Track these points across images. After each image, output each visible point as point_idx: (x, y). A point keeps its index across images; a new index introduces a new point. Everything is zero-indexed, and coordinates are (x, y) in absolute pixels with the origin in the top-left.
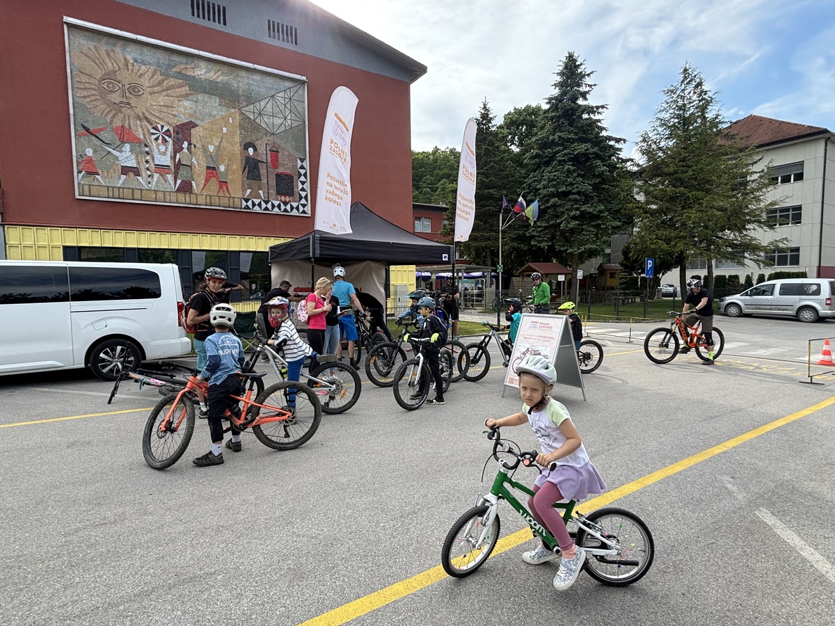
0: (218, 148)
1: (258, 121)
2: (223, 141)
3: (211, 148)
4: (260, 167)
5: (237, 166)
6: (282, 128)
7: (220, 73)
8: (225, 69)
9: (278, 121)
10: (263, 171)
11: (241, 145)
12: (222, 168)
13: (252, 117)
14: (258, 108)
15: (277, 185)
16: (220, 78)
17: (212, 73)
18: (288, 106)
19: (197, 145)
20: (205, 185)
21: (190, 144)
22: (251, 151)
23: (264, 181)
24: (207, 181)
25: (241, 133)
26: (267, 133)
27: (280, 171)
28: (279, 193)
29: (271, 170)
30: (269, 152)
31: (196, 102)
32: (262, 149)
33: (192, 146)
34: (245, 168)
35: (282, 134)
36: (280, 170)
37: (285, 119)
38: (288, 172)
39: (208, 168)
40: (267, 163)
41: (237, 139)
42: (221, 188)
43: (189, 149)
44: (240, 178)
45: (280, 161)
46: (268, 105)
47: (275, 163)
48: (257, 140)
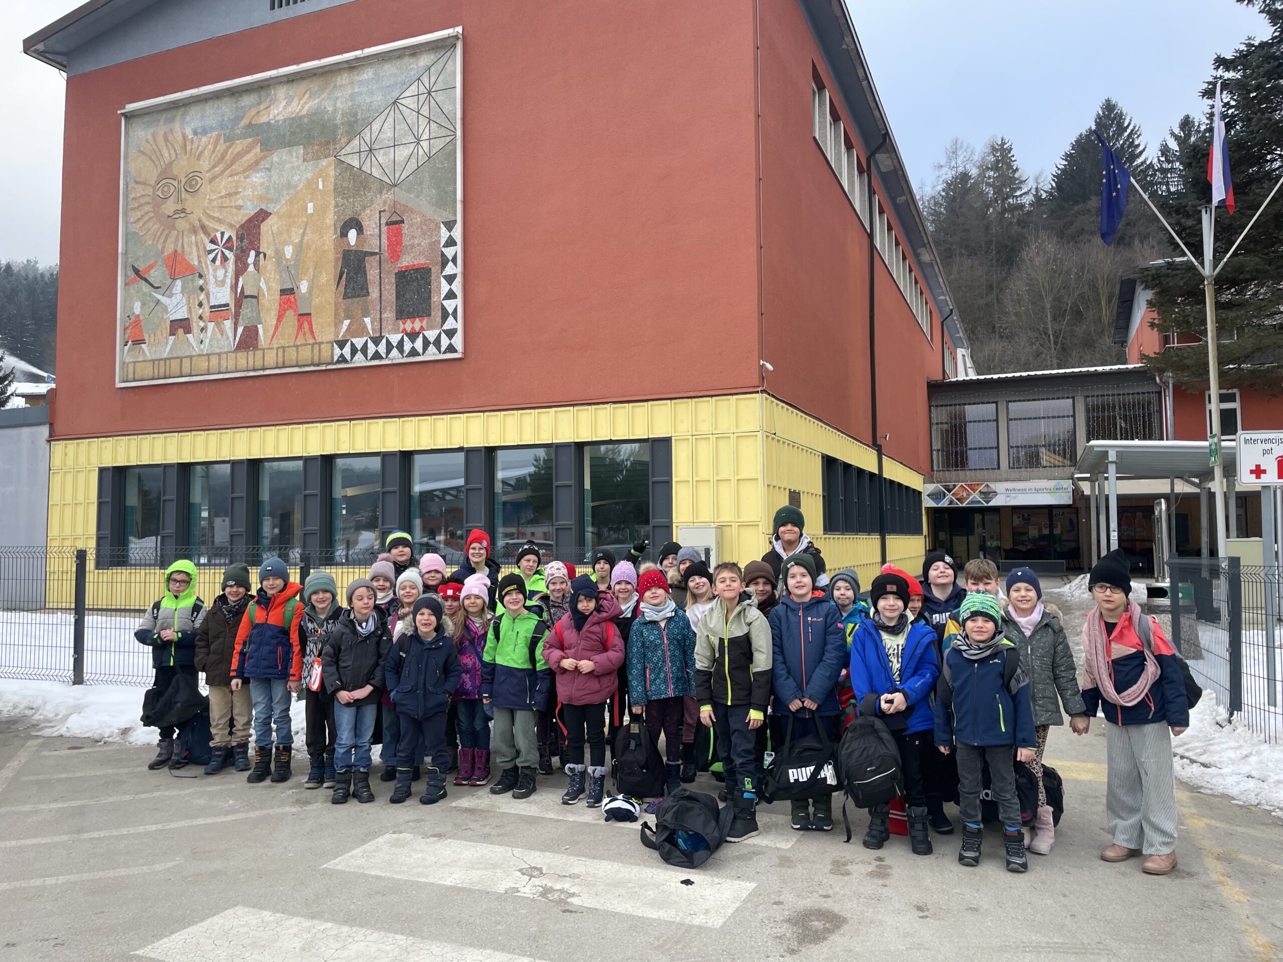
0: (299, 249)
1: (366, 168)
2: (307, 231)
3: (289, 251)
4: (368, 267)
5: (328, 276)
6: (413, 165)
7: (307, 96)
8: (315, 85)
9: (403, 153)
10: (372, 273)
11: (336, 229)
12: (304, 287)
13: (356, 164)
14: (367, 139)
15: (397, 298)
16: (306, 107)
17: (294, 104)
18: (425, 111)
19: (268, 254)
20: (277, 327)
21: (258, 254)
22: (352, 234)
23: (374, 293)
24: (279, 319)
25: (336, 206)
26: (383, 186)
27: (405, 264)
28: (402, 314)
29: (386, 266)
30: (384, 229)
31: (269, 170)
32: (371, 226)
33: (262, 256)
34: (341, 277)
35: (411, 177)
36: (406, 261)
37: (418, 141)
38: (421, 261)
39: (283, 292)
40: (379, 254)
41: (330, 218)
42: (300, 327)
43: (256, 264)
44: (332, 301)
45: (406, 241)
46: (386, 125)
47: (396, 247)
48: (364, 208)
